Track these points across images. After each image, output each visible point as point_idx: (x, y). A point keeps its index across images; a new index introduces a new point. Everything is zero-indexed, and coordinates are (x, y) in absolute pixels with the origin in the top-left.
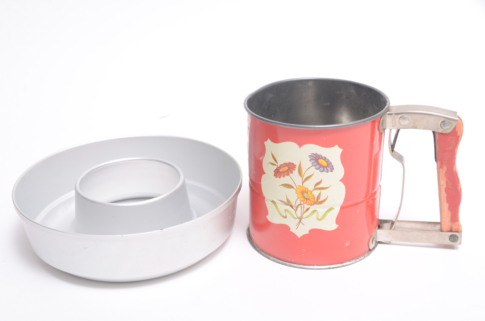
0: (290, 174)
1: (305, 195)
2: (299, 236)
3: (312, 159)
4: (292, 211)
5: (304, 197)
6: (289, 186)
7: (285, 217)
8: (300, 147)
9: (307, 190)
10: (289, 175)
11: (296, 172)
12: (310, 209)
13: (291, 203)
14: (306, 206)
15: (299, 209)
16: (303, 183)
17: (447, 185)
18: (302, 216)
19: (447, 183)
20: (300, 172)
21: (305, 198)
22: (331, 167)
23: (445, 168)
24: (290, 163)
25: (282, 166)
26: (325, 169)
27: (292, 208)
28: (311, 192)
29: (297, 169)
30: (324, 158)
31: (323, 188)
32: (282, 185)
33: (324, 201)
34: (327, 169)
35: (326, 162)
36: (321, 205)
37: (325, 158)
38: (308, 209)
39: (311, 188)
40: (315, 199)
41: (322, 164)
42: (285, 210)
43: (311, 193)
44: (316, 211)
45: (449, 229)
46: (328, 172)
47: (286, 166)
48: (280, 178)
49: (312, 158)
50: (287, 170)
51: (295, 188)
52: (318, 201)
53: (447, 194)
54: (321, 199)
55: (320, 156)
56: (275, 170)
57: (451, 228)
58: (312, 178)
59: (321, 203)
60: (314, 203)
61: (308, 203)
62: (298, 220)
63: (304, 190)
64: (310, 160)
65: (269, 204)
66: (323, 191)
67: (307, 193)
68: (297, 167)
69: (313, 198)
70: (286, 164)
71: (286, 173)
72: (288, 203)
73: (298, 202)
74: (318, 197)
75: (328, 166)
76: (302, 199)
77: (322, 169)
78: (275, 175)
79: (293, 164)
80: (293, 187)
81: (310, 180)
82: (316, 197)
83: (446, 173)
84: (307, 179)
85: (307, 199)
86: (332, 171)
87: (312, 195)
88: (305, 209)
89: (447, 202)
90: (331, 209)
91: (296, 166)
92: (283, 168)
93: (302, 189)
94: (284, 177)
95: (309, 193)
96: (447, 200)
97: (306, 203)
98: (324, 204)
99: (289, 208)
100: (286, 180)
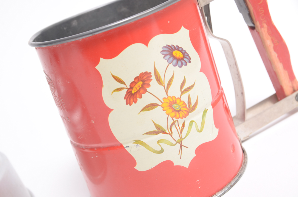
0: (148, 89)
1: (175, 106)
2: (187, 166)
3: (165, 56)
4: (167, 137)
5: (174, 110)
6: (151, 106)
7: (162, 151)
8: (147, 45)
9: (174, 100)
10: (146, 91)
11: (153, 82)
12: (186, 123)
13: (161, 127)
14: (181, 121)
15: (174, 129)
16: (167, 93)
17: (274, 44)
18: (181, 138)
19: (273, 41)
20: (158, 80)
21: (177, 111)
22: (188, 57)
23: (265, 25)
24: (142, 75)
25: (133, 84)
26: (183, 62)
27: (166, 133)
28: (180, 98)
29: (153, 77)
30: (177, 48)
31: (190, 88)
32: (142, 110)
33: (196, 104)
34: (185, 61)
35: (181, 51)
36: (195, 111)
37: (178, 46)
38: (184, 123)
39: (177, 94)
40: (187, 107)
41: (178, 56)
42: (158, 142)
43: (181, 101)
44: (192, 121)
45: (291, 90)
46: (186, 64)
47: (139, 81)
48: (135, 102)
49: (165, 53)
50: (142, 85)
51: (160, 104)
52: (191, 108)
53: (278, 53)
54: (193, 103)
55: (173, 47)
56: (126, 95)
57: (293, 87)
58: (174, 80)
59: (194, 108)
60: (188, 112)
61: (181, 116)
62: (178, 145)
63: (171, 100)
64: (164, 57)
65: (132, 150)
66: (191, 92)
67: (176, 103)
68: (153, 74)
69: (184, 105)
70: (137, 79)
71: (141, 91)
72: (159, 130)
73: (170, 122)
74: (189, 102)
75: (184, 57)
76: (173, 114)
77: (180, 63)
78: (129, 103)
79: (146, 73)
80: (157, 105)
81: (173, 83)
82: (186, 102)
83: (268, 30)
84: (169, 84)
85: (179, 111)
86: (190, 62)
87: (182, 103)
88: (181, 126)
89: (280, 62)
90: (205, 111)
91: (150, 73)
92: (136, 86)
93: (168, 101)
94: (141, 97)
95: (178, 101)
96: (279, 59)
97: (179, 117)
98: (198, 107)
99: (161, 136)
100: (146, 99)
